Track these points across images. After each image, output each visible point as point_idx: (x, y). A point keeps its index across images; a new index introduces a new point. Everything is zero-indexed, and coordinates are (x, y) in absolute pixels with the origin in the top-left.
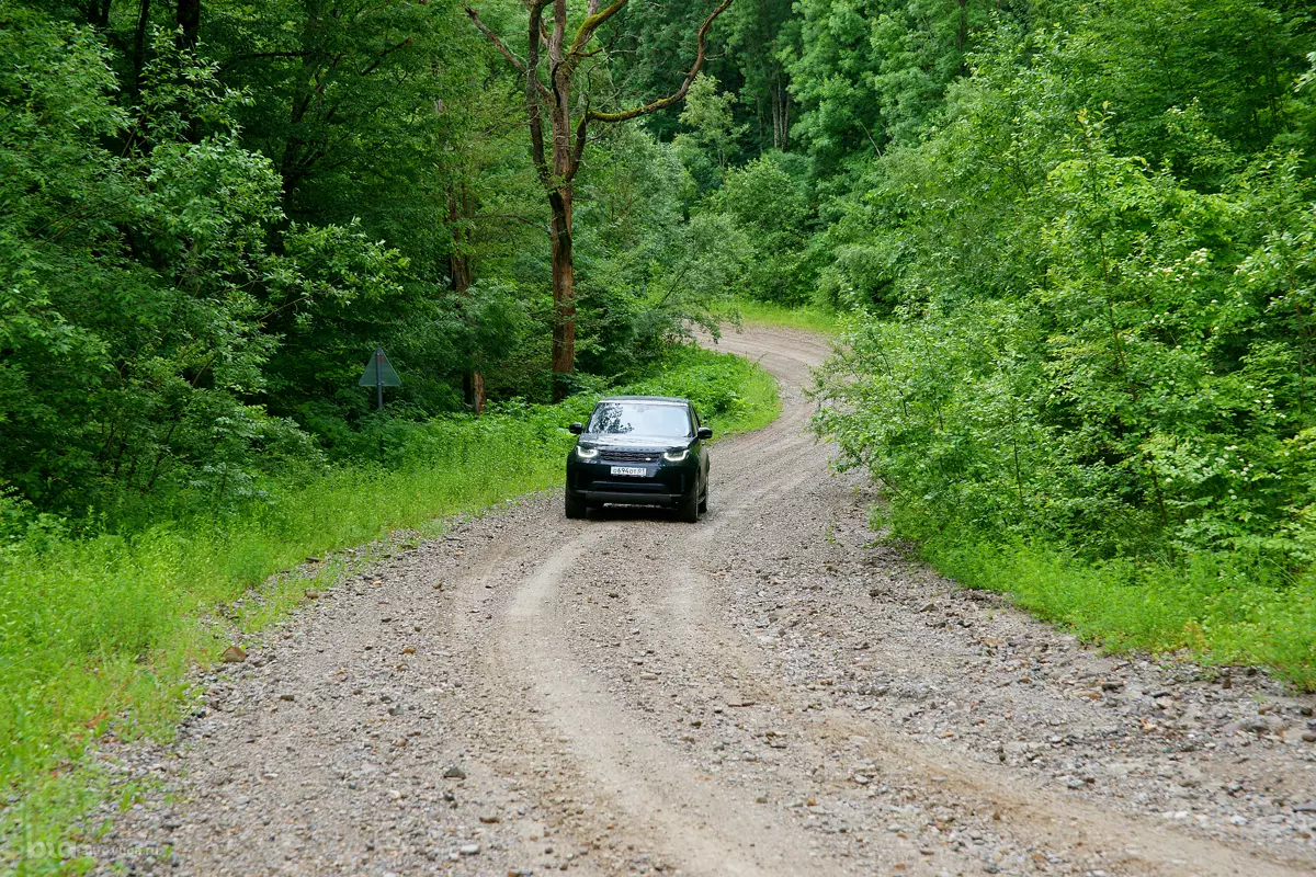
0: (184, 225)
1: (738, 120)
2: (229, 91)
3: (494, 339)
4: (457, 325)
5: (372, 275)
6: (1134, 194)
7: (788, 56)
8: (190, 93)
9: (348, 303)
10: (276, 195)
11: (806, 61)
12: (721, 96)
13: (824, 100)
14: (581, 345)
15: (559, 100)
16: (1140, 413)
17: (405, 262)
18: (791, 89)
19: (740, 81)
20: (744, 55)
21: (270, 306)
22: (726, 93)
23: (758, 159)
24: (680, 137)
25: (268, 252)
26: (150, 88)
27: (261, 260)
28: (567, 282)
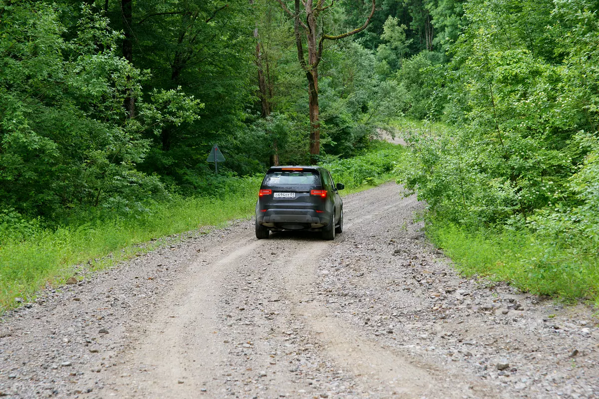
0: (89, 91)
1: (408, 37)
2: (114, 32)
3: (279, 139)
4: (262, 133)
5: (187, 111)
6: (520, 67)
7: (431, 7)
8: (98, 33)
9: (179, 124)
10: (148, 77)
11: (439, 9)
12: (400, 26)
13: (447, 27)
14: (324, 141)
15: (310, 30)
16: (507, 168)
17: (202, 105)
18: (433, 22)
19: (411, 19)
20: (412, 7)
21: (146, 126)
22: (402, 25)
23: (417, 55)
24: (382, 46)
25: (144, 102)
26: (82, 31)
27: (141, 106)
28: (316, 113)
